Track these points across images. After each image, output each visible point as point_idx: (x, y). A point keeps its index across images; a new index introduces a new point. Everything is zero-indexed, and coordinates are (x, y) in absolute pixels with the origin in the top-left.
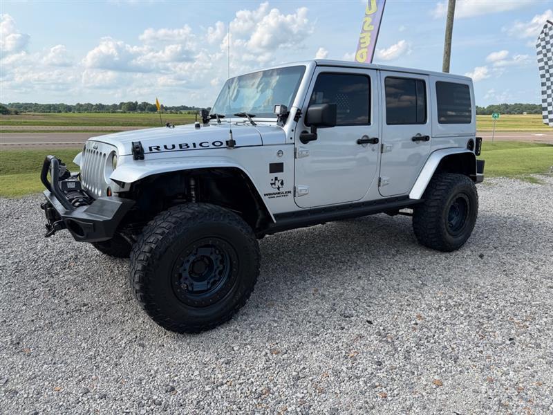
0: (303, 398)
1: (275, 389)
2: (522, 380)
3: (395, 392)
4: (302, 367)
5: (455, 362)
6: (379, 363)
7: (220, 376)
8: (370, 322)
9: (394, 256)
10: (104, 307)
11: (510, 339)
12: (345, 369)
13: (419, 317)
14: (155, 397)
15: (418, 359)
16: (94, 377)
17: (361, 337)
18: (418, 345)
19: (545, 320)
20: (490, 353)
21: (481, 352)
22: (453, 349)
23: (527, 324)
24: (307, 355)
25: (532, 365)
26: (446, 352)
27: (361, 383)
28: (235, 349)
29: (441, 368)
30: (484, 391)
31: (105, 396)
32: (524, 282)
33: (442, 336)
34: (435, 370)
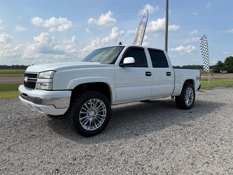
0: (125, 159)
1: (114, 157)
2: (200, 150)
3: (157, 156)
4: (123, 150)
5: (177, 146)
6: (151, 148)
7: (93, 154)
8: (146, 136)
9: (152, 116)
11: (195, 139)
12: (139, 150)
13: (163, 134)
14: (69, 162)
15: (164, 146)
16: (44, 157)
17: (143, 141)
18: (164, 142)
19: (207, 133)
20: (189, 143)
21: (186, 143)
22: (176, 142)
23: (201, 134)
24: (124, 147)
25: (203, 146)
26: (174, 144)
27: (145, 154)
28: (97, 146)
29: (173, 148)
30: (187, 154)
31: (49, 163)
32: (199, 122)
33: (172, 139)
34: (170, 149)
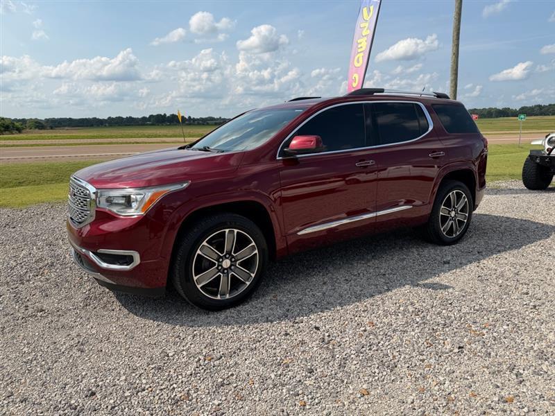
0: (219, 405)
1: (195, 395)
2: (456, 390)
3: (317, 401)
4: (230, 373)
5: (391, 371)
6: (311, 371)
7: (144, 381)
8: (317, 328)
9: (369, 261)
10: (60, 313)
11: (460, 348)
12: (273, 376)
13: (372, 323)
14: (73, 402)
15: (353, 367)
16: (23, 381)
17: (303, 343)
18: (358, 353)
19: (505, 327)
20: (432, 361)
21: (423, 361)
22: (394, 357)
23: (484, 331)
24: (240, 362)
25: (473, 375)
26: (385, 360)
27: (284, 391)
28: (170, 355)
29: (374, 377)
30: (410, 401)
31: (25, 400)
32: (497, 287)
33: (387, 343)
34: (366, 378)
